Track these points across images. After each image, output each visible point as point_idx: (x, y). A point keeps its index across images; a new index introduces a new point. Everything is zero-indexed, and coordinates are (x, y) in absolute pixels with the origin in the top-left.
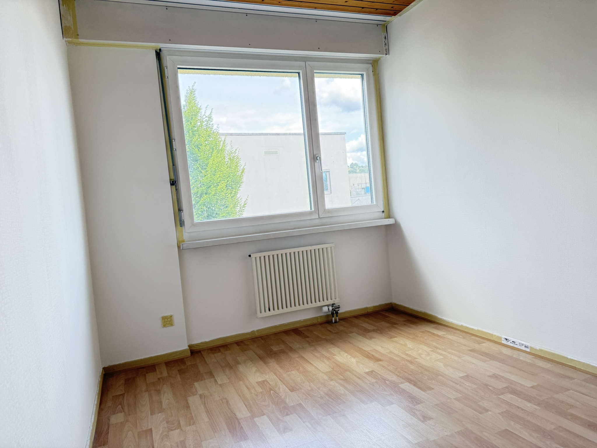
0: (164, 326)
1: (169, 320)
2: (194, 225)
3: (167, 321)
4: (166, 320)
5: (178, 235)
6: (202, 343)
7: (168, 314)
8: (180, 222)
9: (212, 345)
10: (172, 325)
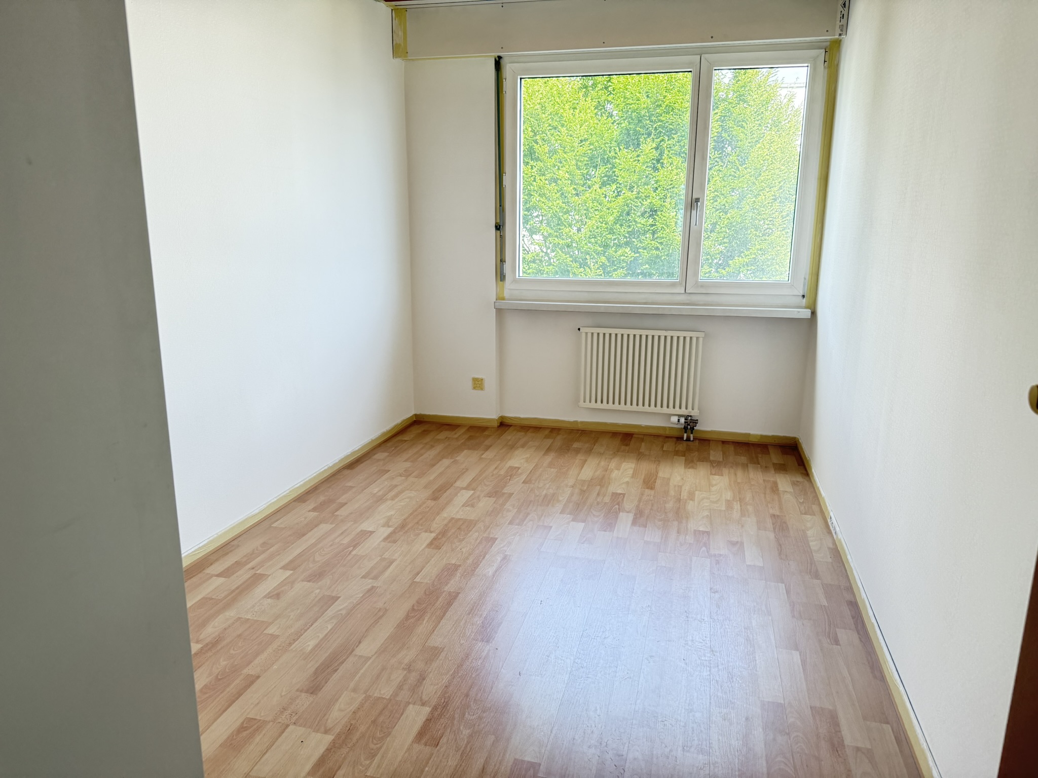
0: (474, 388)
1: (480, 383)
2: (515, 281)
3: (478, 384)
4: (477, 382)
5: (498, 290)
6: (515, 418)
7: (480, 377)
8: (501, 276)
9: (526, 423)
10: (482, 389)
